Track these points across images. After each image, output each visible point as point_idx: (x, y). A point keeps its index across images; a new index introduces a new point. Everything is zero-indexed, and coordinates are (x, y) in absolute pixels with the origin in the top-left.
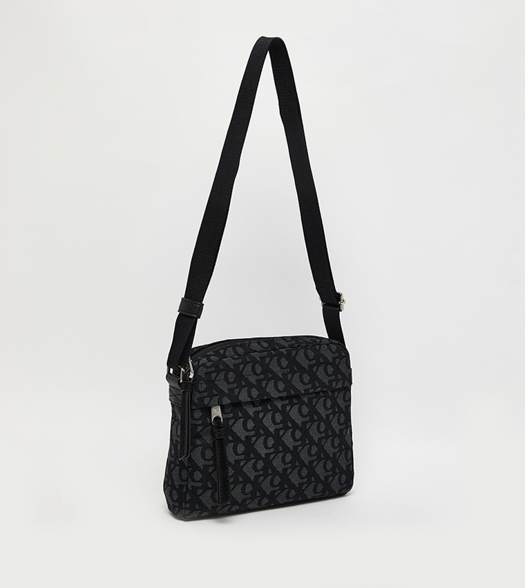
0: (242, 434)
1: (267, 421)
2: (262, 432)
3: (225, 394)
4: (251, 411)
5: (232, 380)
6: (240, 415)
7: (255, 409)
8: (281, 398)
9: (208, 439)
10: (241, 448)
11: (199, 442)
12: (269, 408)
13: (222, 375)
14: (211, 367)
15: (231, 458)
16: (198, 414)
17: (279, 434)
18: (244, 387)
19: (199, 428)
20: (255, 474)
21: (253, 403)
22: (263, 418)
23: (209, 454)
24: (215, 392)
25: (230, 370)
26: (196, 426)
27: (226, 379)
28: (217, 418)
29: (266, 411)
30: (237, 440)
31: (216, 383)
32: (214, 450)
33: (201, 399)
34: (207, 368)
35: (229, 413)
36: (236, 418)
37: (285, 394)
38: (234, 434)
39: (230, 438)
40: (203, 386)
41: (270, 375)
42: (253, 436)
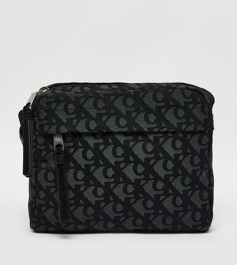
0: (82, 163)
1: (108, 153)
2: (101, 162)
3: (63, 124)
4: (91, 141)
5: (71, 111)
6: (80, 145)
7: (96, 141)
8: (124, 134)
9: (53, 164)
10: (80, 175)
11: (44, 165)
12: (110, 141)
13: (62, 106)
14: (51, 97)
15: (72, 182)
16: (41, 141)
17: (119, 166)
18: (83, 118)
19: (44, 153)
20: (96, 199)
21: (93, 135)
22: (103, 150)
23: (51, 176)
24: (54, 121)
25: (71, 102)
26: (41, 151)
27: (66, 109)
28: (59, 146)
29: (107, 144)
30: (77, 167)
31: (56, 112)
32: (55, 173)
33: (42, 126)
34: (48, 98)
35: (69, 142)
36: (76, 148)
37: (125, 130)
38: (75, 162)
39: (72, 165)
40: (43, 115)
41: (113, 111)
42: (93, 165)
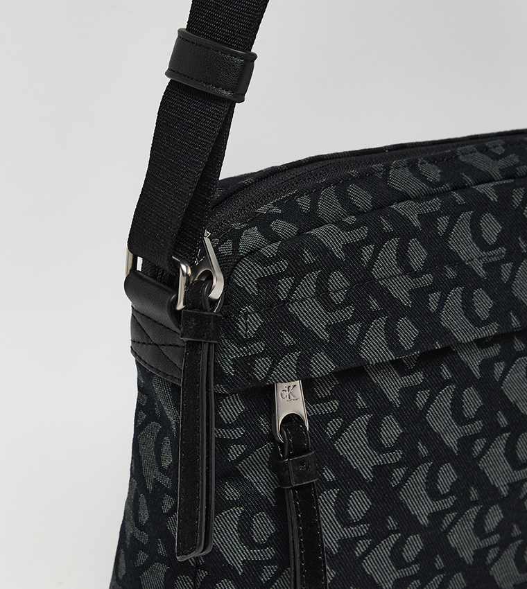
0: (363, 460)
1: (440, 419)
2: (423, 449)
3: (317, 344)
4: (392, 387)
5: (338, 298)
6: (361, 402)
7: (404, 381)
8: (482, 343)
9: (260, 481)
10: (359, 504)
11: (231, 492)
12: (446, 373)
13: (309, 284)
14: (276, 259)
15: (332, 535)
16: (232, 409)
17: (470, 452)
18: (376, 315)
19: (235, 452)
20: (398, 575)
21: (399, 366)
22: (427, 406)
23: (263, 526)
24: (288, 339)
25: (334, 264)
26: (224, 444)
27: (322, 294)
28: (292, 419)
29: (435, 385)
30: (348, 479)
31: (293, 309)
32: (279, 514)
33: (245, 364)
34: (265, 262)
35: (326, 399)
36: (348, 415)
37: (492, 329)
38: (339, 463)
39: (329, 475)
40: (251, 323)
41: (451, 273)
42: (399, 465)
